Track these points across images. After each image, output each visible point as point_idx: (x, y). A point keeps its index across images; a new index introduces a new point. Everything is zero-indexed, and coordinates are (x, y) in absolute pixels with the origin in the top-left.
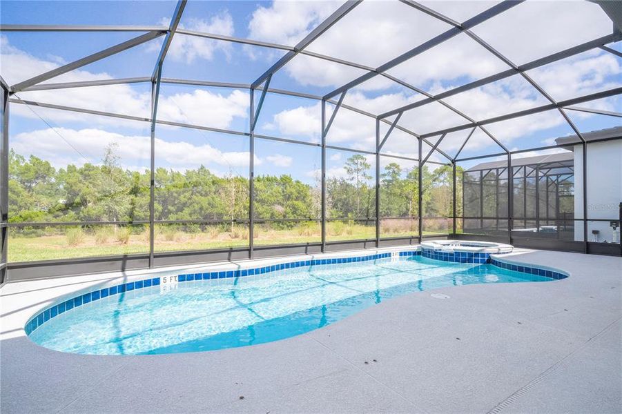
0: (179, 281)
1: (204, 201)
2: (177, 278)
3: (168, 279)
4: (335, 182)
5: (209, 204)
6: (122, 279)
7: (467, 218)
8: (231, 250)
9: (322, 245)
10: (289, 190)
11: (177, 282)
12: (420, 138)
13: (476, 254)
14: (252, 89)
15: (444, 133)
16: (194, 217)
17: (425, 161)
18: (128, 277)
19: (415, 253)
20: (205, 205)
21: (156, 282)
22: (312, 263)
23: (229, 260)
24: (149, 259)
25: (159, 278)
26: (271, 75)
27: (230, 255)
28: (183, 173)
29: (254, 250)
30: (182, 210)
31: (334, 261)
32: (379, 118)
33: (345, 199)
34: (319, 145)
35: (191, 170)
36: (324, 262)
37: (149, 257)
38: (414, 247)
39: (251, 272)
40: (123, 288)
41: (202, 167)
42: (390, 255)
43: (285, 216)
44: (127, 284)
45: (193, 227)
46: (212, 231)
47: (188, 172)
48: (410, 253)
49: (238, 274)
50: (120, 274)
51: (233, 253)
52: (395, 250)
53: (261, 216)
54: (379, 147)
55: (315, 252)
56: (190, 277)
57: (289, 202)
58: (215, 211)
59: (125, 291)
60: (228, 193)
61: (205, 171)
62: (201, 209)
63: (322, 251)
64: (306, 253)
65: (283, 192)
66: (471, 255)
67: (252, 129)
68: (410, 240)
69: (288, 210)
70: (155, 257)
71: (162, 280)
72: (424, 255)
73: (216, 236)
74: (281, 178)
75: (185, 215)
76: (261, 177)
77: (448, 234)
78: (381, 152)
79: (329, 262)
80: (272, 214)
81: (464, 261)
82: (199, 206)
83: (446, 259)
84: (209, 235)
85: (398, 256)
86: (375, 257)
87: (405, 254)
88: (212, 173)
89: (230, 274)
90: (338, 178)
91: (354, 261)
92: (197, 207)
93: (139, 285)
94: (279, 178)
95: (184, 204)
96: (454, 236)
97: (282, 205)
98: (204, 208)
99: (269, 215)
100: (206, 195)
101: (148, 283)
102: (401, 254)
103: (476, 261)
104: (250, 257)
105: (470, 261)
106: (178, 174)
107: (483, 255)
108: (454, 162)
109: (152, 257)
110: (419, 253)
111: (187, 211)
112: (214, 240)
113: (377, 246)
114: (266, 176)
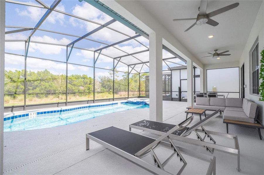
0: (37, 114)
1: (47, 84)
2: (36, 114)
3: (32, 114)
4: (105, 78)
5: (49, 86)
6: (13, 114)
7: (147, 91)
8: (58, 103)
9: (94, 101)
10: (86, 80)
11: (36, 115)
12: (129, 66)
13: (142, 102)
14: (67, 46)
15: (135, 64)
16: (42, 92)
17: (130, 73)
18: (15, 114)
19: (126, 103)
20: (48, 86)
21: (27, 115)
22: (90, 107)
23: (58, 107)
24: (24, 107)
25: (29, 114)
26: (74, 43)
27: (58, 105)
28: (36, 72)
29: (68, 103)
30: (35, 88)
31: (98, 106)
32: (114, 59)
33: (109, 84)
34: (93, 67)
35: (40, 71)
36: (94, 106)
37: (24, 106)
38: (126, 101)
39: (66, 110)
40: (13, 118)
41: (46, 70)
42: (117, 103)
43: (84, 91)
44: (15, 116)
45: (41, 95)
46: (51, 97)
47: (38, 72)
48: (124, 103)
49: (61, 111)
50: (11, 113)
51: (59, 104)
52: (119, 102)
53: (74, 91)
54: (114, 68)
55: (91, 103)
56: (42, 113)
57: (86, 85)
58: (52, 89)
59: (14, 118)
60: (58, 82)
61: (47, 72)
62: (45, 88)
63: (94, 103)
64: (88, 103)
65: (84, 81)
66: (141, 102)
67: (67, 61)
68: (125, 98)
69: (86, 88)
70: (26, 106)
71: (29, 115)
72: (129, 103)
73: (53, 99)
74: (83, 76)
75: (37, 90)
76: (74, 75)
77: (137, 96)
78: (115, 70)
79: (96, 106)
80: (79, 90)
81: (139, 104)
82: (44, 87)
83: (134, 104)
84: (49, 99)
85: (120, 104)
86: (112, 104)
87: (123, 103)
88: (50, 73)
89: (58, 111)
90: (106, 76)
91: (105, 106)
92: (43, 87)
93: (20, 116)
94: (82, 75)
95: (37, 86)
96: (139, 97)
97: (83, 87)
98: (47, 87)
99: (77, 91)
100: (48, 82)
101: (24, 116)
102: (121, 103)
103: (142, 104)
104: (66, 105)
105: (140, 104)
106: (34, 73)
107: (144, 102)
108: (139, 73)
109: (25, 106)
110: (127, 103)
111: (38, 89)
112: (51, 101)
113: (113, 101)
114: (76, 75)
